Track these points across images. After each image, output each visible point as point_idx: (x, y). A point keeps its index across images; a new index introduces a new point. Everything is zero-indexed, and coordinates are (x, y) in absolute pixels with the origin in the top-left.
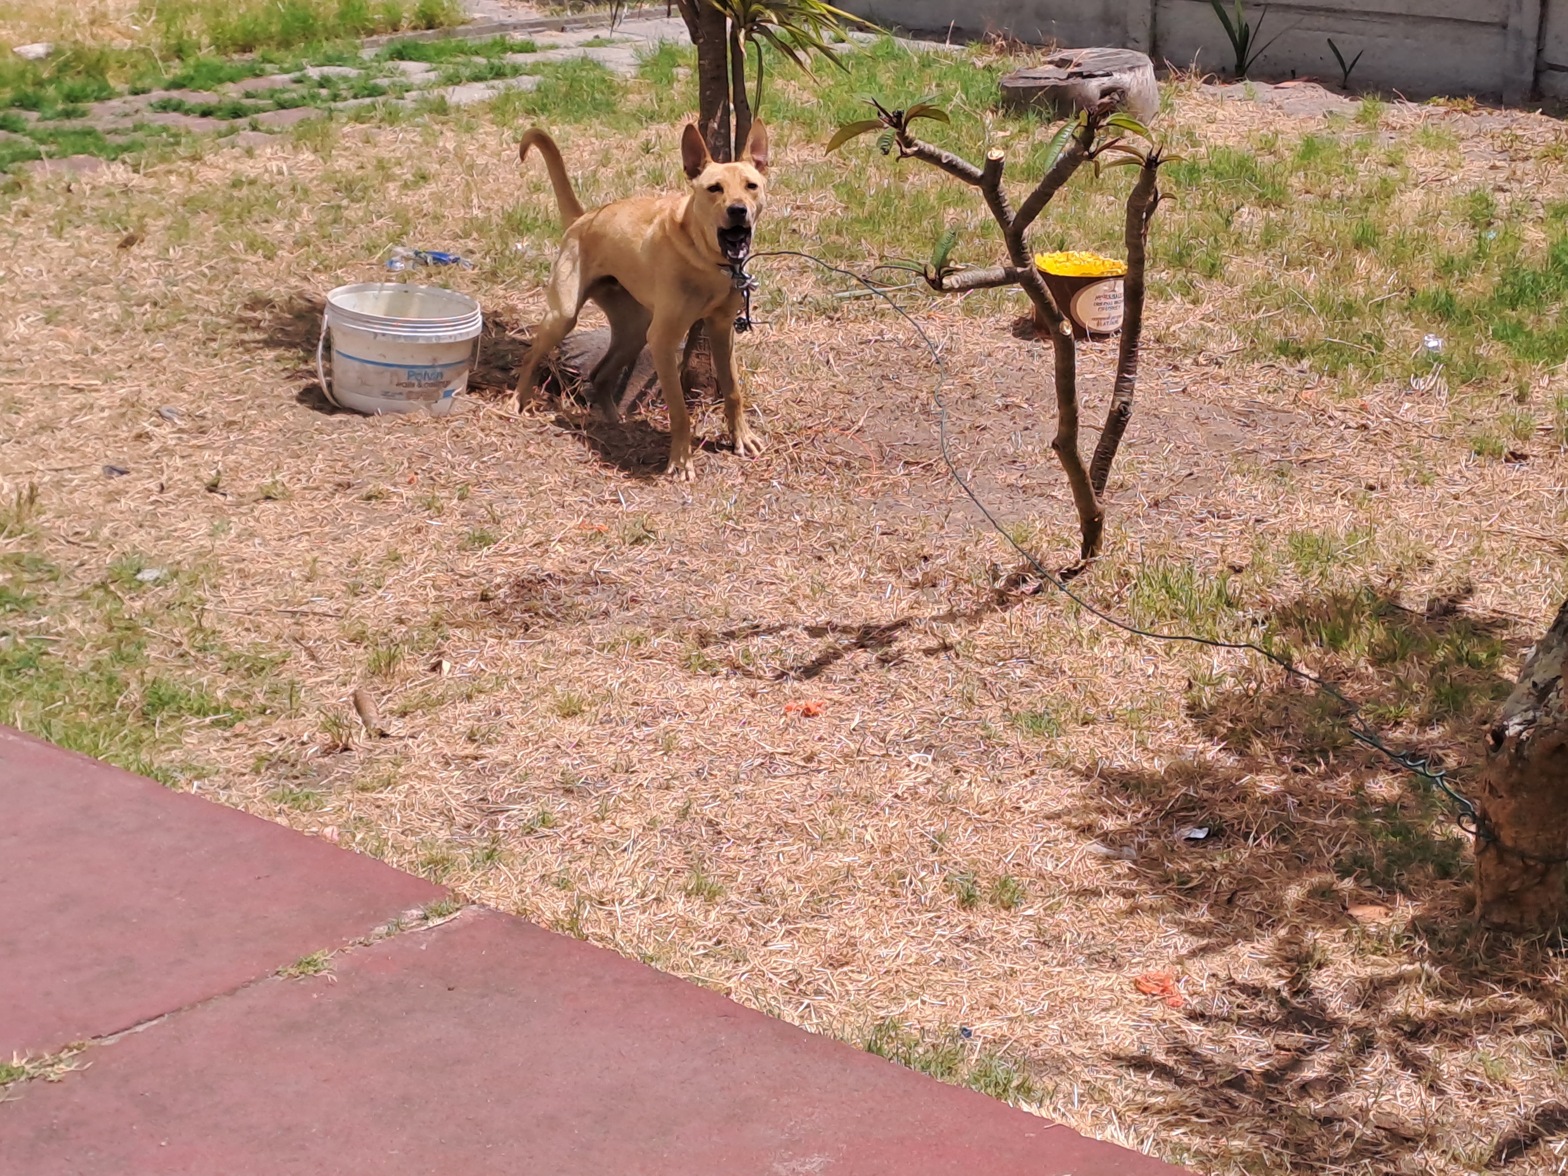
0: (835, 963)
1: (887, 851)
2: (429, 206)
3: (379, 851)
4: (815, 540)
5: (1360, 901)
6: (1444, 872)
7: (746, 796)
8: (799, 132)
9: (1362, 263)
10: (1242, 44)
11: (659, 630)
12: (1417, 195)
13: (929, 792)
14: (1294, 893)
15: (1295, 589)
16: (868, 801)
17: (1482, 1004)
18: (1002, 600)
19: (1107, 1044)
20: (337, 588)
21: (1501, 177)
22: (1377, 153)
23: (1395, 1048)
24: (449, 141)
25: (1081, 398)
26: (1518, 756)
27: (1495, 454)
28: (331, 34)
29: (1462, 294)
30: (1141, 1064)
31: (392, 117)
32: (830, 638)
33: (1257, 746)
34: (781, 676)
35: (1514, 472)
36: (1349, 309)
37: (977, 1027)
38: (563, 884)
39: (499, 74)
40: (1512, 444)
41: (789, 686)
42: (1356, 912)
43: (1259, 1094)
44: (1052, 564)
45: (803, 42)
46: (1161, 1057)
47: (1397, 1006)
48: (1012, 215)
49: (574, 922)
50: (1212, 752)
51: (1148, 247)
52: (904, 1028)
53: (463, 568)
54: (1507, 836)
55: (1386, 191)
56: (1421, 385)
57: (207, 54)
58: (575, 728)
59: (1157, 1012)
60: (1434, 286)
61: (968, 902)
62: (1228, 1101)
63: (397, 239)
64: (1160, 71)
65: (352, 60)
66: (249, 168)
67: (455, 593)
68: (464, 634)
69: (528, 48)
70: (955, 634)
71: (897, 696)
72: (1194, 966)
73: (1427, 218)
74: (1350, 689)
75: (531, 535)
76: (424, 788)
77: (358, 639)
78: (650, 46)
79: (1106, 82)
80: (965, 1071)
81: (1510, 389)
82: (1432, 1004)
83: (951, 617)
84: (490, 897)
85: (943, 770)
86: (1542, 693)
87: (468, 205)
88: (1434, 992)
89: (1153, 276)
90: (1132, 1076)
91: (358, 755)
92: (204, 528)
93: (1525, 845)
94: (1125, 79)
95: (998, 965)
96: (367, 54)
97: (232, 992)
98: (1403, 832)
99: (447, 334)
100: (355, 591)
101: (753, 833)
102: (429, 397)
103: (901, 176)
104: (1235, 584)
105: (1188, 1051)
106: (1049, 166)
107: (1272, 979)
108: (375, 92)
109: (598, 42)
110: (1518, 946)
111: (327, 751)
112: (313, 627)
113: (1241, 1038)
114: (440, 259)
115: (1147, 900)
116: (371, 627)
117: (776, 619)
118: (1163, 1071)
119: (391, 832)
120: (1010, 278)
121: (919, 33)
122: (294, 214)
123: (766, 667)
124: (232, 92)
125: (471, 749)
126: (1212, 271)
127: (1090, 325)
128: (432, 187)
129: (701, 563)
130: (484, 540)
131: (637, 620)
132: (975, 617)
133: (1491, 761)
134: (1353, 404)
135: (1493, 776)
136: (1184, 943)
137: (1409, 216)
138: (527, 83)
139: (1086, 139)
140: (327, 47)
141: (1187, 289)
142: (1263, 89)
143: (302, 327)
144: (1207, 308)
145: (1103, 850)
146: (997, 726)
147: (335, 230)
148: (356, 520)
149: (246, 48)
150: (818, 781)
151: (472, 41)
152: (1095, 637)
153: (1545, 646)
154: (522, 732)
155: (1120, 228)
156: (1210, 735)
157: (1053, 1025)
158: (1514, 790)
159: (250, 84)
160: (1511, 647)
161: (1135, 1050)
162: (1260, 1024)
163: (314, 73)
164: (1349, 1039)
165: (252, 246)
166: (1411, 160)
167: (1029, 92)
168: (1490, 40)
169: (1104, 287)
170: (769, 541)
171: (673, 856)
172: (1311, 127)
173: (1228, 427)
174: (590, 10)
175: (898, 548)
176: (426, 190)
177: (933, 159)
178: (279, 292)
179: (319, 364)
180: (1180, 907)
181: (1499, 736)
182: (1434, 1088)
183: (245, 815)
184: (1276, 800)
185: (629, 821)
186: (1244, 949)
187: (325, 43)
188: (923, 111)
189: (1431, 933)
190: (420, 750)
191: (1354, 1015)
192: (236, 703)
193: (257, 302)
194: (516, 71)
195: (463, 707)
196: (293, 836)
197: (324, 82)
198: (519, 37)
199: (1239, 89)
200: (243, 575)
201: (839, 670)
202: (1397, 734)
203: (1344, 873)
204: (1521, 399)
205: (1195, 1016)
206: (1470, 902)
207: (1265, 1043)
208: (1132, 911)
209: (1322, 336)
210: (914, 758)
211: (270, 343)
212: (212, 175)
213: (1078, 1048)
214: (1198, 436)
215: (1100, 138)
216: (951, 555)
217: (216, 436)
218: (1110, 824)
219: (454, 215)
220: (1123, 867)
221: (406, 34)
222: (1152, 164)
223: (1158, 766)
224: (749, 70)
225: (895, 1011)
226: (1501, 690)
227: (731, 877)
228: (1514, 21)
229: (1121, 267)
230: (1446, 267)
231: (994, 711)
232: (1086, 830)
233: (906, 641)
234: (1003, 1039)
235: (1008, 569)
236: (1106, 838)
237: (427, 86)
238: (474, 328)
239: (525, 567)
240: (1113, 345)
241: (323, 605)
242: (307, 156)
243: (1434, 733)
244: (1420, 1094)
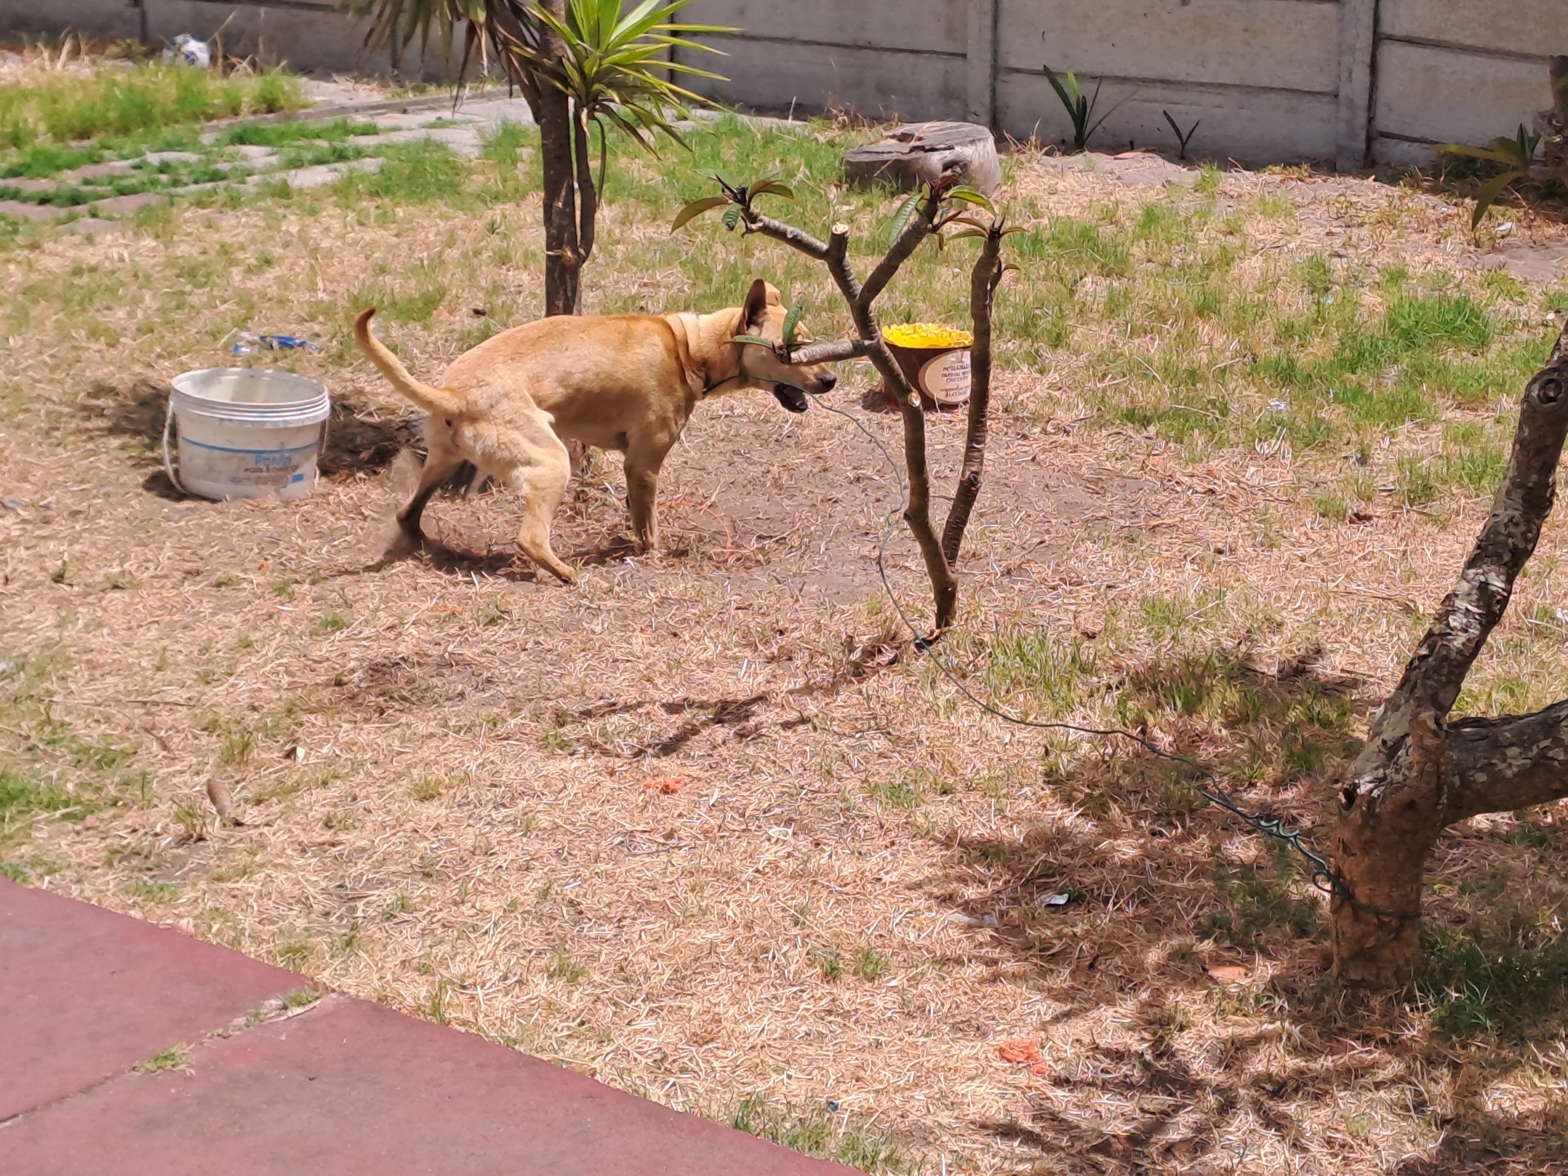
0: (699, 1040)
1: (749, 927)
2: (273, 291)
3: (237, 941)
4: (671, 616)
5: (1219, 962)
6: (1302, 931)
7: (608, 875)
8: (645, 210)
9: (1204, 330)
10: (1080, 115)
11: (515, 711)
12: (1256, 262)
13: (789, 866)
14: (1154, 956)
15: (1148, 654)
16: (730, 876)
17: (1342, 1060)
18: (859, 672)
19: (973, 1112)
20: (189, 677)
21: (1337, 243)
22: (1215, 223)
23: (1258, 1107)
24: (292, 225)
25: (932, 468)
26: (1370, 814)
27: (1340, 516)
28: (170, 119)
29: (1303, 360)
30: (1009, 1131)
31: (234, 202)
32: (687, 715)
33: (1115, 811)
34: (639, 753)
35: (1359, 532)
36: (1193, 376)
37: (843, 1101)
38: (424, 970)
39: (341, 156)
40: (1354, 506)
41: (648, 763)
42: (1219, 973)
43: (1126, 1157)
44: (907, 634)
45: (647, 120)
46: (1027, 1124)
47: (1257, 1064)
48: (859, 288)
49: (436, 1009)
50: (1070, 818)
51: (994, 316)
52: (770, 1105)
53: (316, 654)
54: (1362, 893)
55: (1226, 259)
56: (1265, 449)
57: (44, 141)
58: (434, 811)
59: (1022, 1079)
60: (1275, 352)
61: (831, 974)
62: (1095, 1166)
63: (242, 323)
64: (1001, 143)
65: (192, 144)
66: (90, 256)
67: (308, 678)
68: (319, 720)
69: (370, 131)
70: (812, 708)
71: (755, 771)
72: (1058, 1031)
73: (1268, 284)
74: (1205, 753)
75: (385, 619)
76: (281, 877)
77: (210, 728)
78: (492, 126)
79: (948, 155)
80: (832, 1145)
81: (1352, 451)
82: (1293, 1062)
83: (808, 689)
84: (350, 984)
85: (804, 843)
86: (1391, 750)
87: (312, 288)
88: (1296, 1050)
89: (999, 347)
90: (1000, 1144)
91: (213, 845)
92: (51, 620)
93: (1381, 902)
94: (966, 152)
95: (862, 1037)
96: (207, 139)
97: (88, 1089)
98: (1260, 893)
99: (294, 418)
100: (206, 679)
101: (615, 912)
102: (278, 482)
103: (747, 252)
104: (1088, 651)
105: (1054, 1117)
106: (894, 239)
107: (1136, 1043)
108: (216, 176)
109: (440, 124)
110: (1376, 1002)
111: (182, 841)
112: (165, 717)
113: (1105, 1102)
114: (286, 343)
115: (1010, 966)
116: (224, 715)
117: (632, 696)
118: (1030, 1138)
119: (248, 922)
120: (858, 351)
121: (761, 110)
122: (136, 301)
123: (625, 745)
124: (71, 179)
125: (328, 836)
126: (1057, 341)
127: (939, 395)
128: (276, 271)
129: (557, 642)
130: (336, 625)
131: (494, 701)
132: (832, 690)
133: (1343, 820)
134: (1200, 469)
135: (1346, 834)
136: (1048, 1008)
137: (1249, 284)
138: (370, 165)
139: (929, 212)
140: (166, 132)
141: (1034, 358)
142: (1102, 160)
143: (148, 414)
144: (1053, 377)
145: (965, 919)
146: (857, 799)
147: (178, 316)
148: (206, 607)
149: (84, 135)
150: (678, 858)
151: (314, 125)
152: (952, 706)
153: (1393, 704)
154: (379, 817)
155: (965, 299)
156: (1068, 800)
157: (919, 1095)
158: (1367, 847)
159: (89, 171)
160: (1360, 706)
161: (1001, 1118)
162: (1125, 1086)
163: (154, 159)
164: (1212, 1100)
165: (93, 334)
166: (1249, 228)
167: (872, 166)
168: (1324, 109)
169: (951, 358)
170: (624, 620)
171: (535, 938)
172: (1151, 196)
173: (1078, 494)
174: (432, 91)
175: (754, 622)
176: (271, 274)
177: (778, 234)
178: (122, 380)
179: (164, 451)
180: (1043, 973)
181: (1351, 794)
182: (1297, 1146)
183: (98, 910)
184: (1135, 865)
185: (489, 903)
186: (1106, 1013)
187: (163, 129)
188: (766, 187)
189: (1290, 992)
190: (276, 837)
191: (1216, 1076)
192: (87, 796)
193: (100, 390)
194: (359, 153)
195: (318, 793)
196: (149, 930)
197: (164, 168)
198: (361, 119)
199: (1079, 160)
200: (92, 665)
201: (697, 746)
202: (1252, 795)
203: (1204, 935)
204: (1363, 460)
205: (1060, 1082)
206: (1327, 960)
207: (1129, 1107)
208: (995, 979)
209: (1167, 403)
210: (775, 831)
211: (113, 431)
212: (51, 263)
213: (945, 1117)
214: (1048, 504)
215: (944, 210)
216: (805, 629)
217: (61, 526)
218: (971, 892)
219: (299, 298)
220: (985, 935)
221: (246, 118)
222: (995, 235)
223: (1017, 834)
224: (593, 149)
225: (761, 1087)
226: (1352, 749)
227: (592, 957)
228: (1345, 90)
229: (968, 338)
230: (1287, 332)
231: (852, 783)
232: (947, 900)
233: (764, 716)
234: (870, 1112)
235: (863, 641)
236: (967, 907)
237: (269, 170)
238: (322, 411)
239: (380, 651)
240: (962, 416)
241: (175, 694)
242: (149, 242)
243: (1289, 795)
244: (1284, 1152)
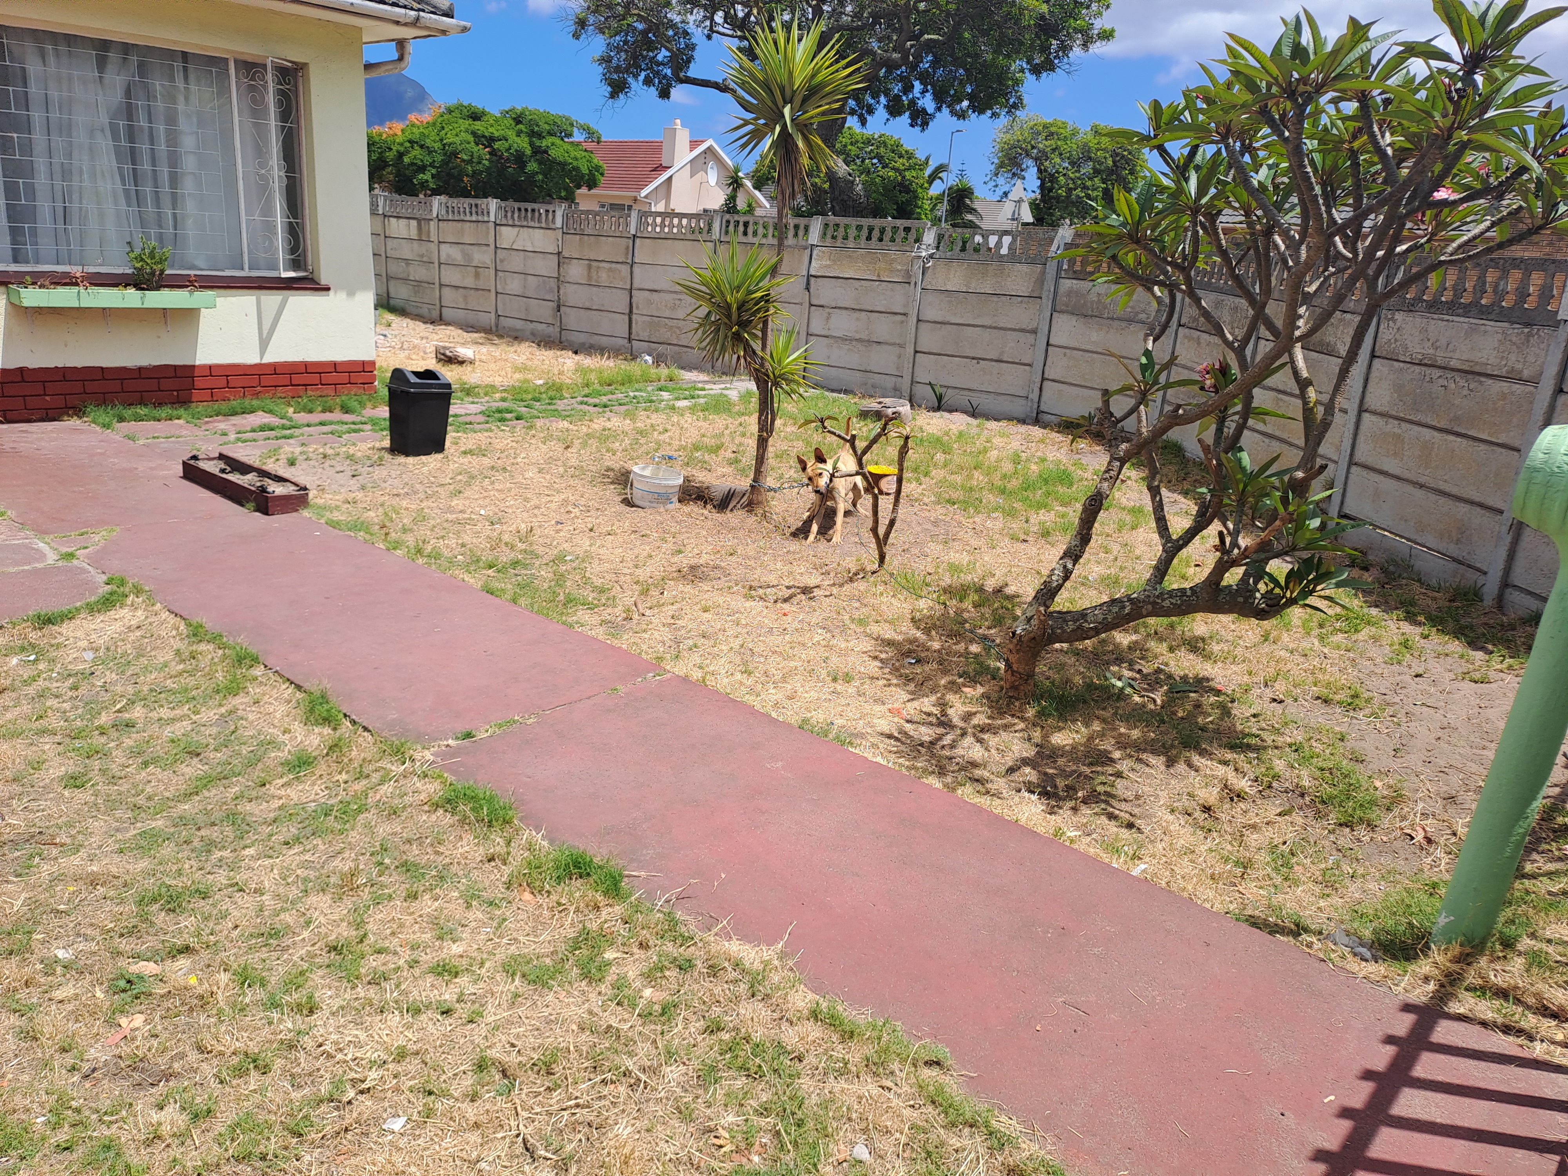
0: (790, 698)
1: (809, 662)
2: (667, 440)
3: (640, 653)
4: (790, 557)
5: (965, 686)
6: (994, 678)
7: (764, 641)
8: (791, 421)
9: (976, 474)
10: (940, 398)
11: (737, 585)
12: (995, 452)
13: (823, 643)
14: (943, 682)
15: (949, 582)
16: (803, 645)
17: (1004, 721)
18: (851, 580)
19: (878, 729)
20: (631, 565)
21: (1024, 448)
22: (983, 438)
23: (974, 735)
24: (675, 419)
25: (880, 514)
26: (1020, 640)
27: (1018, 540)
28: (638, 382)
29: (1009, 486)
30: (890, 736)
31: (657, 410)
32: (793, 590)
33: (933, 633)
34: (776, 602)
35: (1023, 546)
36: (971, 489)
37: (836, 722)
38: (700, 667)
39: (693, 398)
40: (1023, 537)
41: (779, 605)
42: (965, 689)
43: (929, 748)
44: (868, 569)
45: (794, 391)
46: (896, 735)
47: (975, 721)
48: (859, 452)
49: (704, 680)
50: (919, 634)
51: (905, 465)
52: (811, 721)
53: (672, 561)
54: (1015, 668)
55: (985, 450)
56: (994, 515)
57: (597, 386)
58: (706, 615)
59: (896, 720)
60: (1000, 483)
61: (835, 680)
62: (918, 751)
63: (656, 450)
64: (912, 406)
65: (645, 391)
66: (608, 425)
67: (669, 569)
68: (672, 583)
69: (703, 389)
70: (835, 590)
71: (815, 610)
72: (909, 705)
73: (999, 460)
74: (966, 615)
75: (696, 551)
76: (656, 633)
77: (637, 583)
78: (743, 390)
79: (894, 410)
80: (831, 736)
81: (1023, 518)
82: (987, 721)
83: (834, 585)
84: (676, 670)
85: (829, 635)
86: (1029, 620)
87: (680, 440)
88: (989, 718)
89: (906, 475)
90: (887, 741)
91: (635, 621)
92: (588, 543)
93: (1021, 670)
94: (900, 409)
95: (843, 701)
96: (650, 389)
97: (589, 698)
98: (981, 664)
99: (670, 483)
100: (636, 567)
101: (765, 654)
102: (664, 504)
103: (825, 438)
104: (929, 579)
105: (906, 733)
106: (872, 436)
107: (936, 711)
108: (651, 401)
109: (727, 389)
110: (1017, 704)
111: (624, 620)
112: (622, 578)
113: (923, 729)
114: (670, 458)
115: (895, 681)
116: (641, 579)
117: (775, 582)
118: (897, 739)
119: (644, 647)
121: (833, 391)
122: (623, 440)
123: (772, 598)
124: (604, 399)
125: (672, 621)
126: (926, 474)
127: (885, 490)
128: (668, 434)
129: (752, 563)
130: (680, 552)
131: (730, 581)
132: (841, 585)
133: (1011, 642)
134: (971, 521)
135: (1011, 646)
136: (906, 697)
137: (993, 459)
138: (702, 401)
139: (885, 428)
140: (636, 386)
141: (918, 480)
142: (946, 415)
143: (623, 478)
144: (924, 486)
145: (880, 665)
146: (848, 622)
147: (636, 446)
148: (638, 543)
149: (610, 385)
150: (787, 637)
151: (685, 386)
152: (881, 594)
153: (1030, 604)
154: (689, 616)
155: (896, 459)
156: (918, 628)
157: (861, 722)
158: (1018, 651)
159: (610, 397)
160: (1019, 604)
161: (888, 732)
162: (931, 724)
163: (632, 394)
164: (959, 732)
165: (608, 451)
166: (994, 441)
167: (868, 412)
168: (1022, 401)
169: (890, 478)
170: (775, 558)
171: (738, 660)
172: (962, 428)
173: (929, 526)
174: (724, 377)
175: (818, 561)
176: (667, 434)
177: (834, 434)
178: (616, 466)
179: (628, 491)
180: (905, 685)
181: (1014, 633)
182: (987, 749)
183: (596, 639)
184: (939, 651)
185: (724, 648)
186: (926, 700)
187: (636, 384)
188: (830, 417)
189: (988, 698)
190: (655, 621)
191: (961, 724)
192: (595, 602)
193: (609, 469)
194: (699, 397)
195: (670, 607)
196: (612, 647)
197: (635, 397)
198: (700, 385)
199: (938, 414)
200: (600, 559)
201: (795, 600)
202: (980, 631)
203: (961, 677)
204: (1027, 522)
205: (908, 721)
206: (1002, 688)
207: (931, 732)
208: (889, 685)
209: (962, 498)
210: (820, 631)
211: (612, 483)
212: (596, 426)
213: (869, 730)
214: (919, 529)
215: (890, 428)
216: (835, 565)
217: (593, 513)
218: (883, 656)
219: (676, 443)
220: (887, 670)
221: (662, 383)
222: (907, 438)
223: (900, 638)
224: (776, 400)
225: (809, 715)
226: (1015, 618)
227: (757, 668)
228: (1030, 396)
229: (896, 471)
230: (1004, 477)
231: (846, 617)
232: (876, 658)
233: (818, 592)
234: (844, 727)
235: (853, 570)
236: (881, 661)
237: (669, 400)
238: (680, 481)
239: (693, 562)
240: (892, 497)
241: (626, 571)
242: (628, 422)
243: (992, 631)
244: (982, 751)
